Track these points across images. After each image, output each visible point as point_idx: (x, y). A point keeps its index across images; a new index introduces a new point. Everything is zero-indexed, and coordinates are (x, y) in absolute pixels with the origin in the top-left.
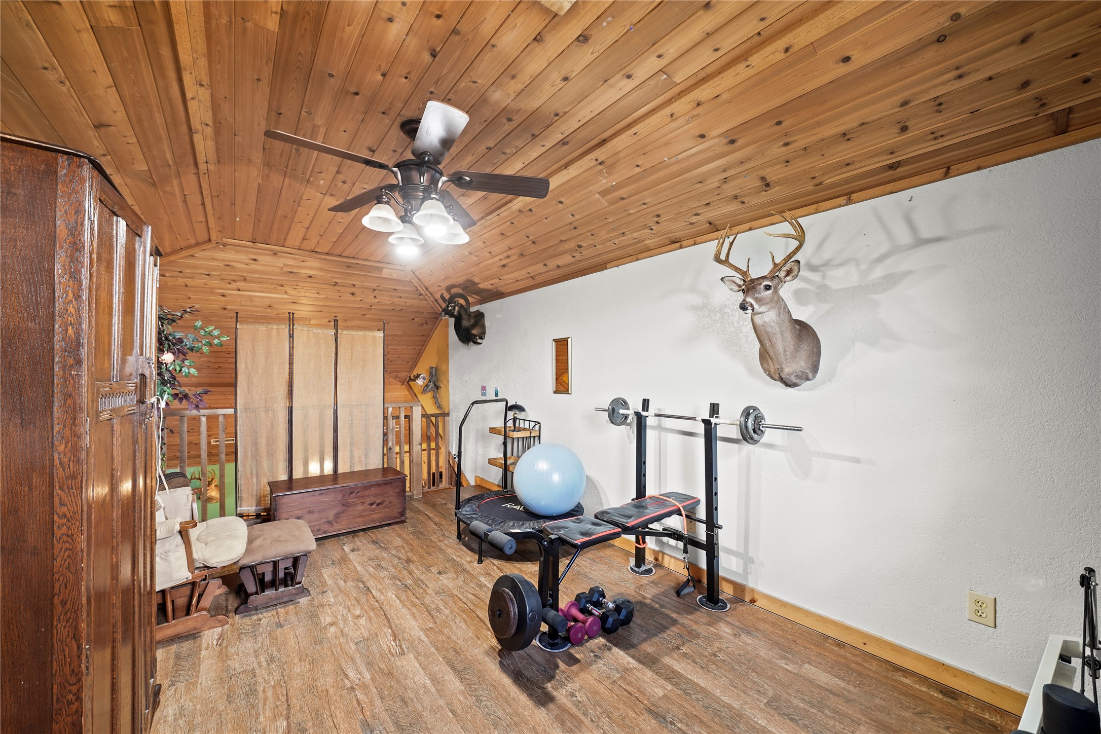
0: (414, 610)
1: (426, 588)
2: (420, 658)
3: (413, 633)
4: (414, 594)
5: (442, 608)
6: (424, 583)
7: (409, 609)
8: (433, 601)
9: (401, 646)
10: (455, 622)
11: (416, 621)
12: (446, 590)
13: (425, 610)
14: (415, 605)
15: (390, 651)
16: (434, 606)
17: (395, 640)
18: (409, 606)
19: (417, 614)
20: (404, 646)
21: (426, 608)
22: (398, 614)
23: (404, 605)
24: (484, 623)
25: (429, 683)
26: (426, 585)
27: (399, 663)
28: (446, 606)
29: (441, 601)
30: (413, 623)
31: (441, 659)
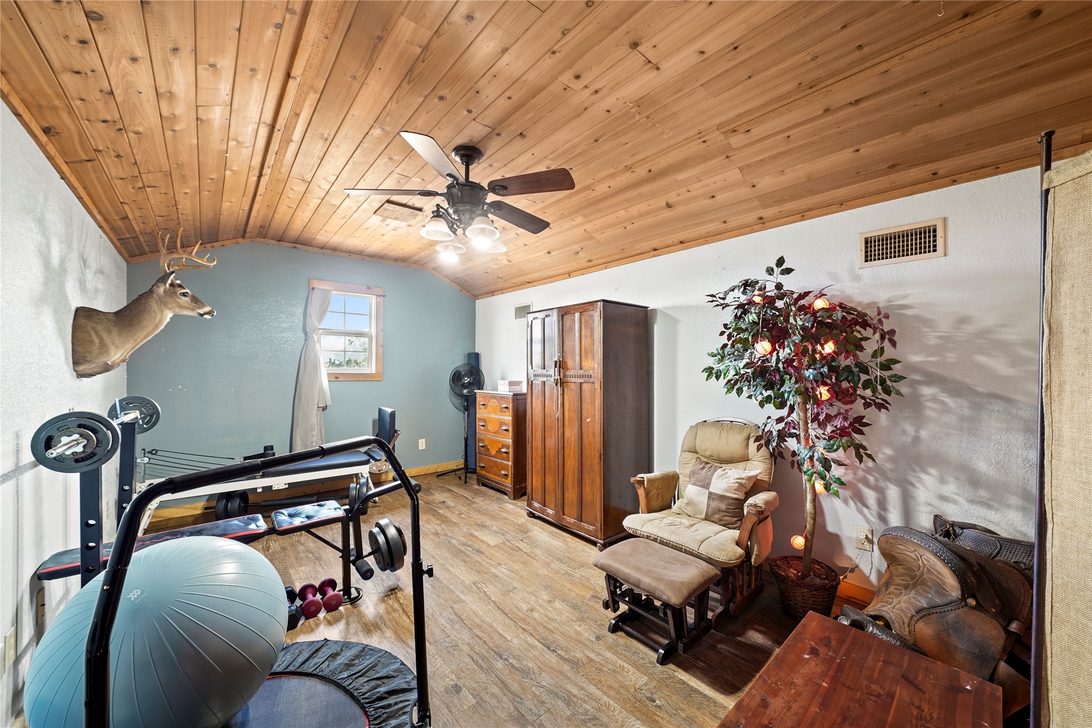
0: (477, 621)
1: (472, 653)
2: (460, 581)
3: (471, 598)
4: (485, 642)
5: (447, 625)
6: (476, 662)
7: (484, 622)
8: (459, 633)
9: (478, 588)
10: (432, 609)
11: (472, 610)
12: (445, 651)
13: (466, 622)
14: (479, 626)
15: (485, 584)
16: (457, 626)
17: (485, 592)
18: (484, 626)
19: (472, 616)
20: (475, 588)
21: (464, 623)
22: (493, 615)
23: (491, 626)
24: (403, 611)
25: (451, 569)
26: (473, 659)
27: (475, 577)
28: (443, 627)
29: (449, 633)
30: (473, 607)
31: (444, 582)
